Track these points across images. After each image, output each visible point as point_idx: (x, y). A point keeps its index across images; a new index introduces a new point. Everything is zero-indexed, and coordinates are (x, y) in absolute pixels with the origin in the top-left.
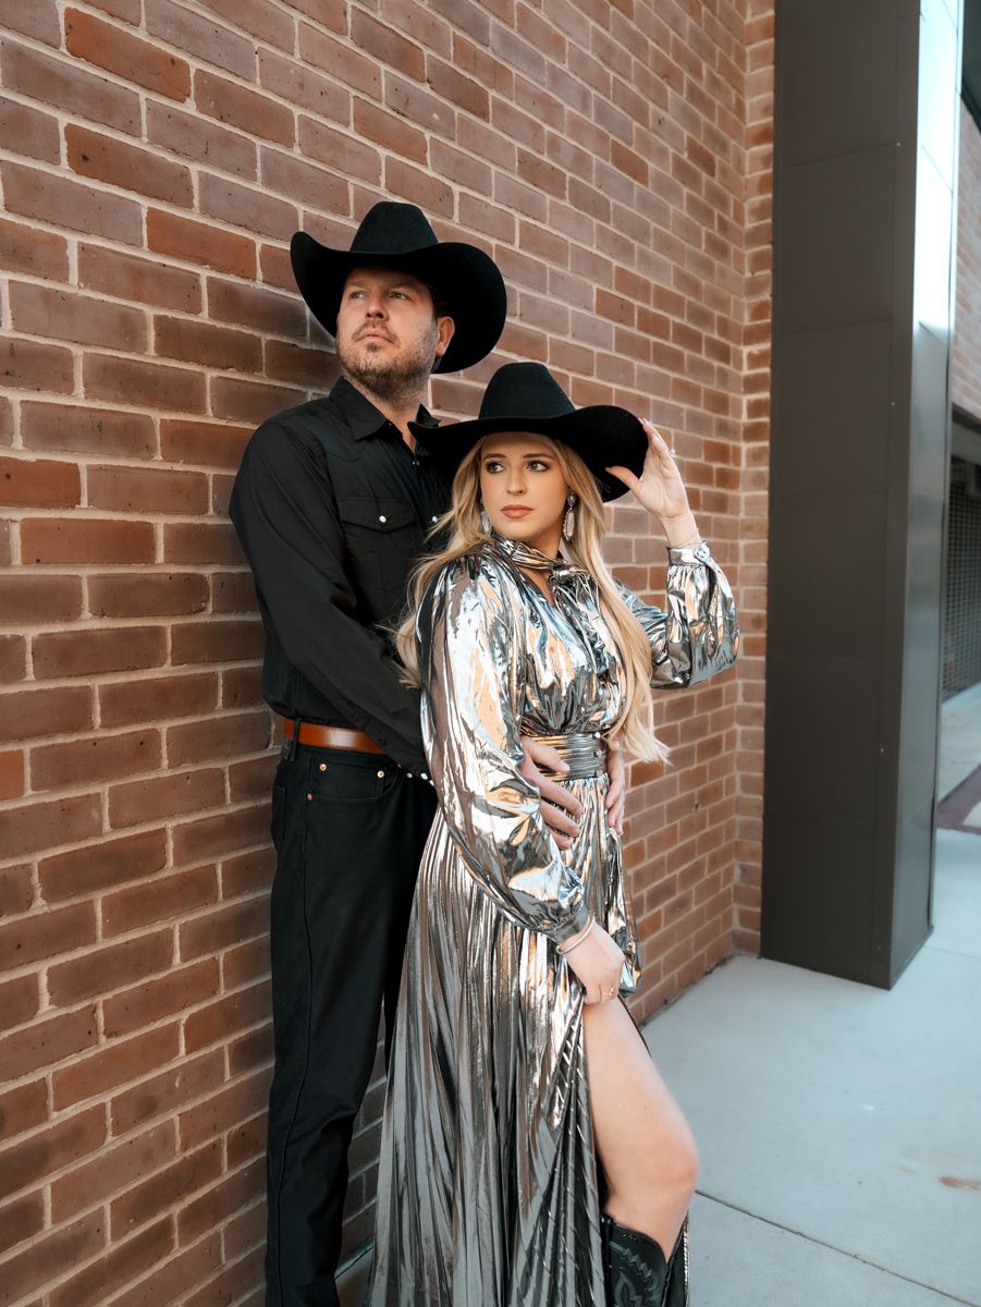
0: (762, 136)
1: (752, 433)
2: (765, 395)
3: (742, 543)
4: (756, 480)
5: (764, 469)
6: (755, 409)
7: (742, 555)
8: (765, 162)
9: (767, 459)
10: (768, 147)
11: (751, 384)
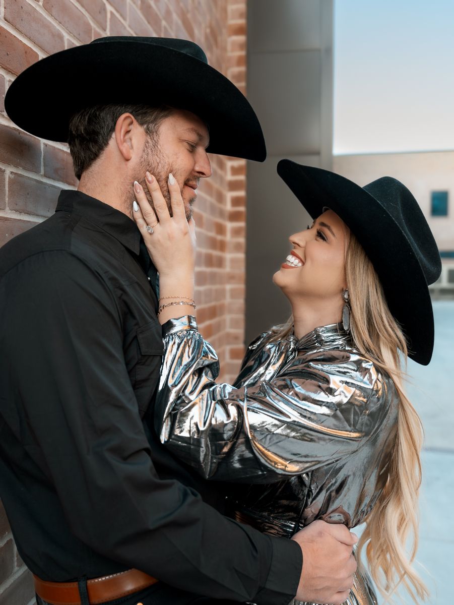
0: (239, 31)
1: (234, 217)
2: (242, 193)
3: (228, 287)
4: (237, 247)
5: (242, 240)
6: (236, 202)
7: (228, 295)
8: (241, 47)
9: (243, 233)
10: (242, 38)
11: (233, 186)
